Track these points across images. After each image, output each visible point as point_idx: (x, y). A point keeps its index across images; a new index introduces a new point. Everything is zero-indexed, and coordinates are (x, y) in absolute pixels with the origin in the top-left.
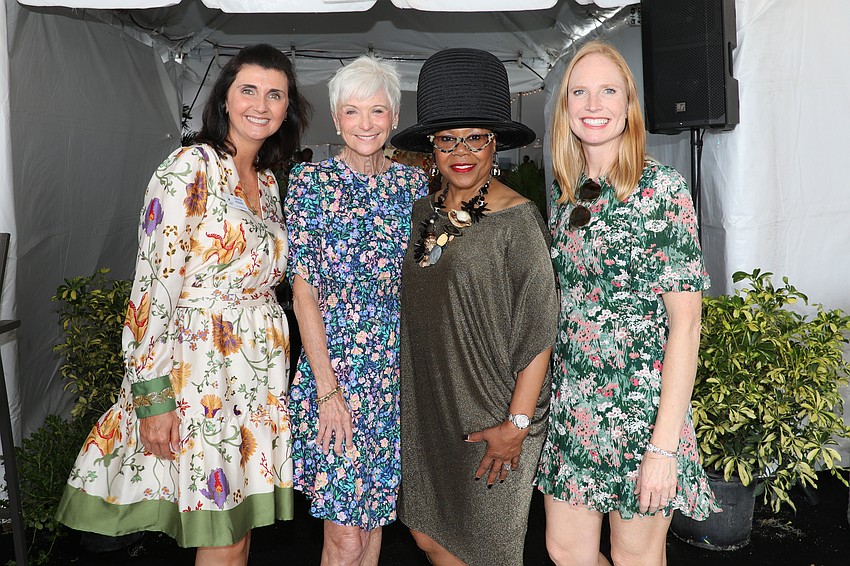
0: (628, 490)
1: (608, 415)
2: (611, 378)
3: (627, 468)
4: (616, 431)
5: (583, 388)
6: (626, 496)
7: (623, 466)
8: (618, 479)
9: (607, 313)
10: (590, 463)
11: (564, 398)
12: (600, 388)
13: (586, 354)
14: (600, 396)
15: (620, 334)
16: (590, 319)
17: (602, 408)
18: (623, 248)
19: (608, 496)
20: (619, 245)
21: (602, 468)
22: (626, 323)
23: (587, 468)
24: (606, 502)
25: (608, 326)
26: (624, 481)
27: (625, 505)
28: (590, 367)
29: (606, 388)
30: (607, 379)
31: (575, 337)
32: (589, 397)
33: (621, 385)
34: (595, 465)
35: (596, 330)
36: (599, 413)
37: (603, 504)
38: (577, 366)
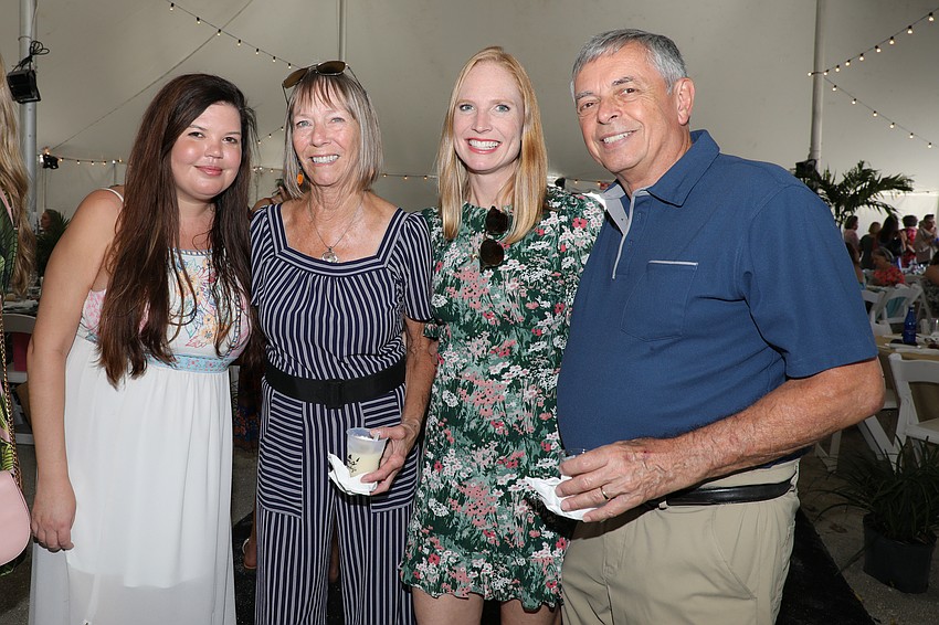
0: (533, 574)
1: (510, 489)
2: (516, 445)
3: (532, 548)
4: (521, 506)
5: (479, 459)
6: (530, 580)
7: (527, 545)
8: (522, 562)
9: (516, 370)
10: (484, 545)
11: (448, 471)
12: (502, 458)
13: (486, 419)
14: (501, 467)
15: (529, 394)
16: (492, 377)
17: (503, 481)
18: (545, 287)
19: (508, 581)
20: (540, 284)
21: (500, 550)
22: (537, 380)
23: (480, 550)
24: (506, 589)
25: (516, 385)
26: (528, 563)
27: (528, 591)
28: (491, 435)
29: (511, 458)
30: (511, 447)
31: (469, 400)
32: (487, 470)
33: (529, 452)
34: (490, 547)
35: (501, 389)
36: (498, 487)
37: (502, 591)
38: (472, 434)
